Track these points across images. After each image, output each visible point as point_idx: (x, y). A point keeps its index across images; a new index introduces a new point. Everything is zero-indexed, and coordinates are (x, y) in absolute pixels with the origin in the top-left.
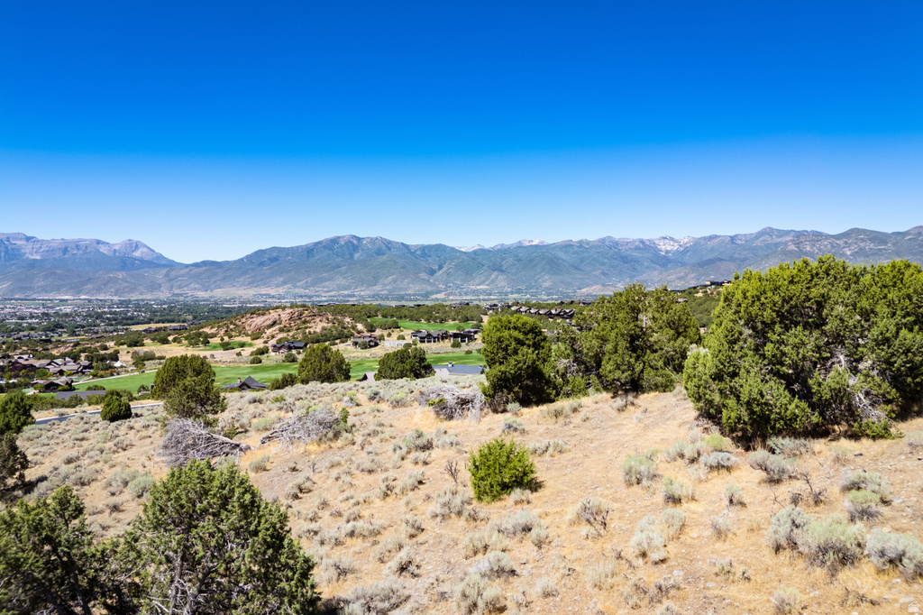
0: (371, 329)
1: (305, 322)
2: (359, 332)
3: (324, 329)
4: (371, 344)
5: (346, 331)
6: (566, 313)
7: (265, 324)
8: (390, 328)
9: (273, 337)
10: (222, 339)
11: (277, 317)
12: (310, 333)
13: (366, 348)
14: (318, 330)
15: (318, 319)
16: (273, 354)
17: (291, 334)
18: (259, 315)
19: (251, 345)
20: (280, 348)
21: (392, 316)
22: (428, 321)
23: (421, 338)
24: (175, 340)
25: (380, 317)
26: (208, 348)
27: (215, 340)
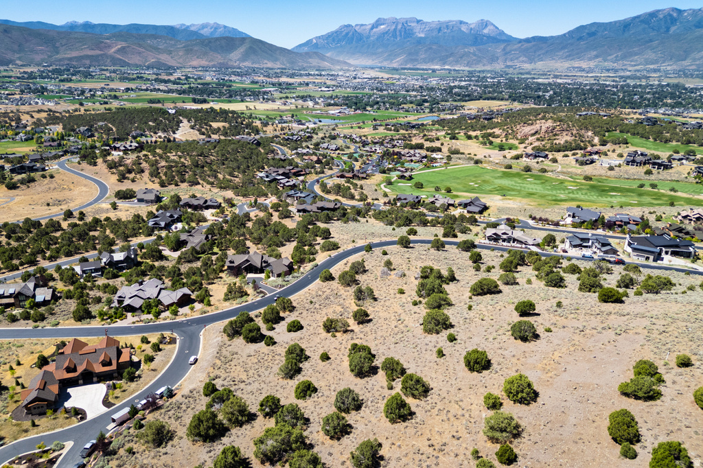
1: (555, 135)
2: (592, 146)
3: (566, 142)
4: (587, 162)
5: (582, 144)
7: (530, 133)
8: (619, 144)
9: (531, 144)
10: (502, 141)
11: (539, 128)
12: (556, 144)
13: (582, 165)
14: (562, 142)
15: (565, 133)
16: (523, 160)
17: (543, 143)
18: (529, 124)
19: (516, 148)
20: (529, 156)
24: (476, 137)
25: (618, 131)
26: (490, 147)
27: (497, 141)
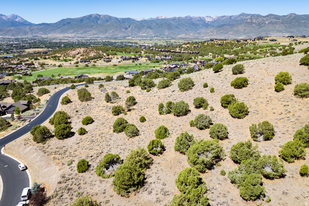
0: (108, 55)
1: (88, 53)
2: (105, 56)
3: (94, 55)
4: (109, 61)
5: (101, 56)
6: (166, 50)
7: (76, 53)
8: (114, 55)
9: (79, 58)
10: (63, 58)
11: (79, 51)
12: (90, 57)
13: (107, 62)
14: (92, 56)
15: (92, 52)
16: (80, 63)
17: (84, 57)
18: (73, 50)
19: (73, 60)
20: (82, 62)
21: (114, 51)
22: (125, 52)
23: (123, 59)
24: (49, 58)
25: (110, 51)
26: (60, 61)
27: (61, 58)
